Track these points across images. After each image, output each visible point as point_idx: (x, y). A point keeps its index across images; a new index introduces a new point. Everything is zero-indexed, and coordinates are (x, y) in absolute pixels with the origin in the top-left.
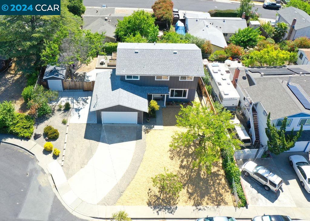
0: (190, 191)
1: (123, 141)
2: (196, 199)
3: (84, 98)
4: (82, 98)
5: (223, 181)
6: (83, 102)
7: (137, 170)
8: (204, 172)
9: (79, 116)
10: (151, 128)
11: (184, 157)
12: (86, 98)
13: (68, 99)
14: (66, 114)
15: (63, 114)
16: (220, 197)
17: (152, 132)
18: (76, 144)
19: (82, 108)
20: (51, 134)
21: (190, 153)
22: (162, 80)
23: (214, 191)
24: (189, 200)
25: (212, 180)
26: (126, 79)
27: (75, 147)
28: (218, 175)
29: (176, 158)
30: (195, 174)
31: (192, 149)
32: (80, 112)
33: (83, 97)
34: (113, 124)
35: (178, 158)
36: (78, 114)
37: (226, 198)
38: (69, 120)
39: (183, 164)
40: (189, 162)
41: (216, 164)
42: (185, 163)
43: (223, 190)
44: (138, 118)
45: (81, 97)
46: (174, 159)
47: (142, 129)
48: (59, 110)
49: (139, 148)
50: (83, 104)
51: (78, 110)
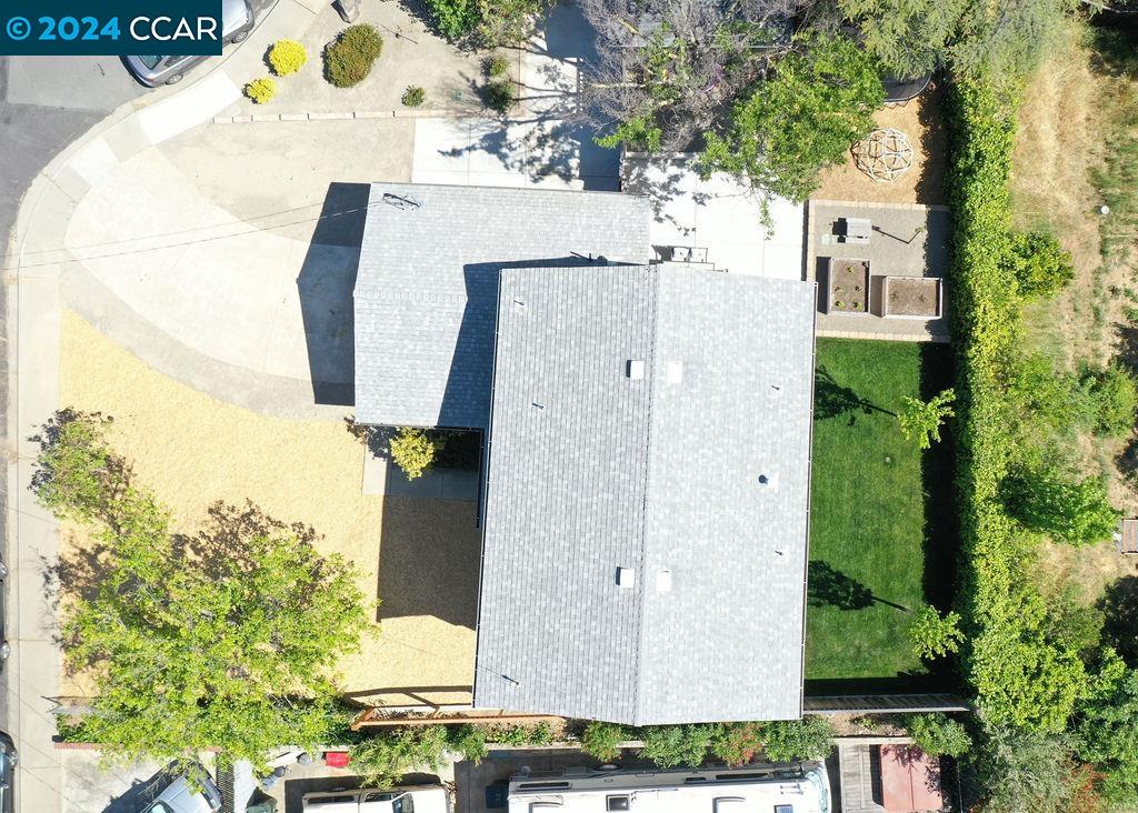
0: (102, 557)
2: (80, 574)
3: (574, 162)
4: (577, 153)
6: (545, 162)
11: (211, 555)
12: (575, 172)
13: (569, 94)
14: (465, 97)
15: (464, 85)
16: (88, 656)
17: (355, 446)
19: (509, 161)
24: (78, 551)
32: (481, 154)
33: (580, 158)
36: (471, 149)
37: (86, 675)
38: (426, 113)
39: (187, 547)
42: (190, 554)
45: (581, 149)
46: (210, 517)
48: (489, 67)
50: (531, 162)
51: (495, 144)
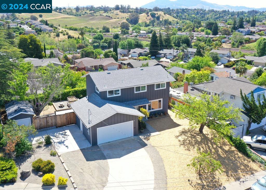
0: (223, 170)
1: (131, 152)
5: (240, 155)
6: (63, 136)
7: (164, 169)
8: (221, 152)
9: (67, 146)
10: (149, 136)
11: (197, 145)
12: (64, 132)
14: (50, 148)
15: (47, 149)
16: (248, 167)
17: (151, 138)
18: (81, 168)
19: (65, 140)
20: (45, 166)
21: (199, 141)
22: (141, 92)
23: (240, 164)
25: (232, 156)
26: (108, 96)
27: (82, 171)
28: (233, 151)
29: (191, 148)
30: (216, 155)
31: (199, 138)
33: (60, 132)
34: (109, 142)
35: (193, 147)
37: (252, 166)
40: (205, 148)
41: (224, 144)
43: (246, 161)
44: (134, 128)
45: (57, 132)
46: (191, 150)
47: (141, 138)
48: (39, 147)
49: (151, 152)
51: (61, 143)
